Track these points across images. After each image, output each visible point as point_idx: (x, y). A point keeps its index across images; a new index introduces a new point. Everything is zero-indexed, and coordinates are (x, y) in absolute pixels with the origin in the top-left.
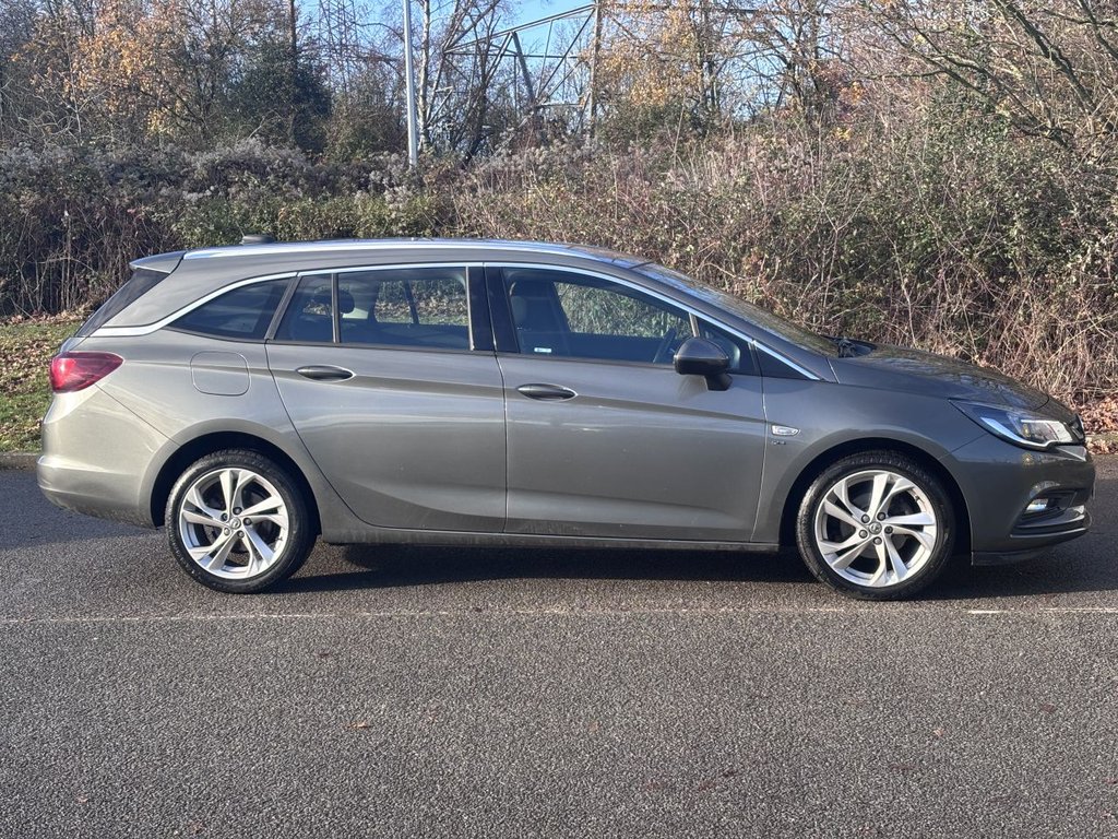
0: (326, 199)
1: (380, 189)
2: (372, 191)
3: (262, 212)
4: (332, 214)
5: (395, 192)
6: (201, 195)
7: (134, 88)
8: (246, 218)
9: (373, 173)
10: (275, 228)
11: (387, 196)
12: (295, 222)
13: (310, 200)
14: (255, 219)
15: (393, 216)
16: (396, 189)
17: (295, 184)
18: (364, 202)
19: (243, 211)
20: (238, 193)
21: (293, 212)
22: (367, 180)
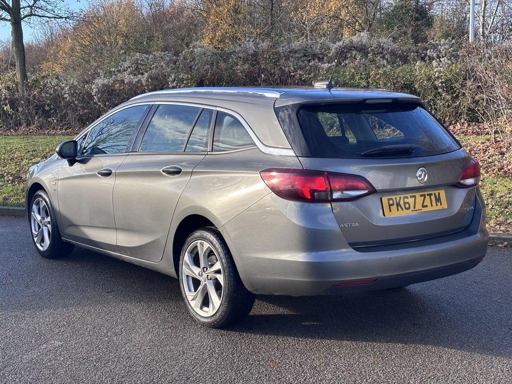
0: (399, 66)
1: (431, 59)
2: (428, 62)
3: (361, 74)
4: (401, 74)
5: (440, 61)
6: (330, 65)
7: (336, 17)
8: (353, 77)
9: (429, 50)
10: (368, 83)
11: (434, 63)
12: (379, 79)
13: (389, 67)
14: (357, 78)
15: (436, 75)
16: (441, 59)
17: (383, 58)
18: (421, 67)
19: (351, 73)
20: (349, 63)
21: (378, 74)
22: (426, 55)
